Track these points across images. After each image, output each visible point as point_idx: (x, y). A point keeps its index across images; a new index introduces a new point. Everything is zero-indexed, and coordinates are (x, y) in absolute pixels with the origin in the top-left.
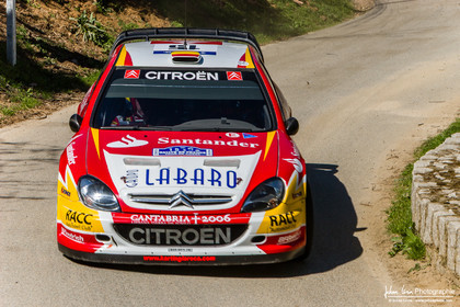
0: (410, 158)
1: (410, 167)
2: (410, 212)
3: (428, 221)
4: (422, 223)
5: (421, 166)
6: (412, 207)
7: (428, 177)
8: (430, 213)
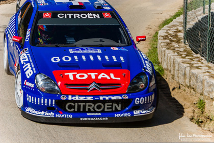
0: (157, 29)
1: (157, 33)
2: (157, 54)
3: (166, 58)
4: (163, 59)
5: (162, 33)
6: (158, 52)
7: (165, 38)
8: (166, 55)
